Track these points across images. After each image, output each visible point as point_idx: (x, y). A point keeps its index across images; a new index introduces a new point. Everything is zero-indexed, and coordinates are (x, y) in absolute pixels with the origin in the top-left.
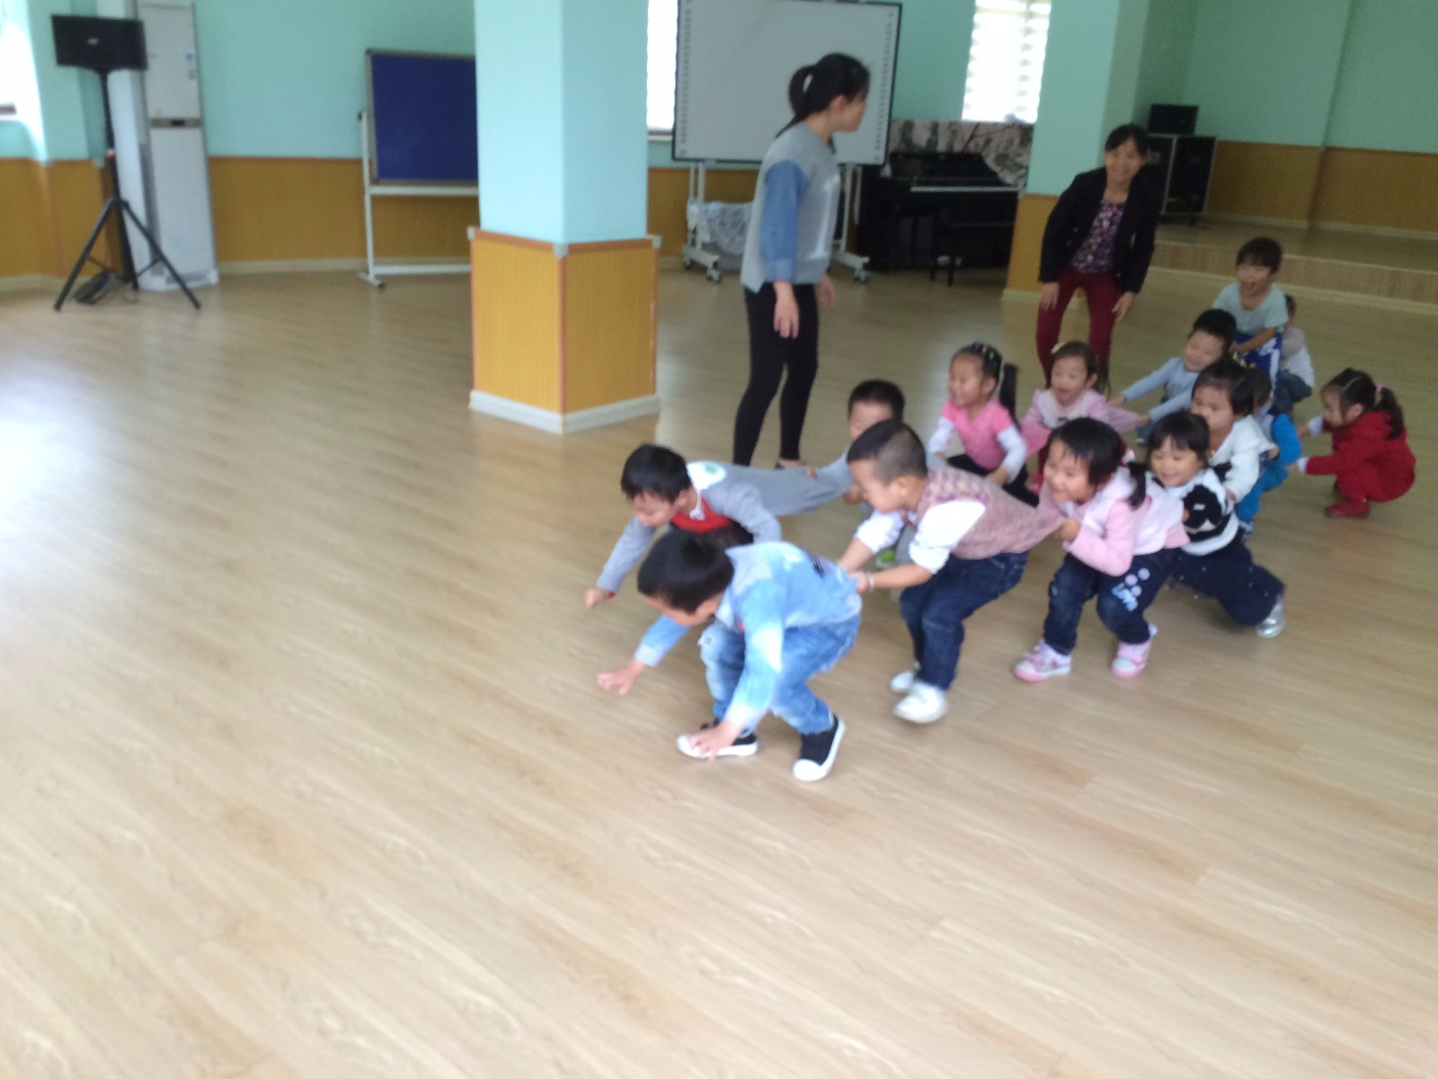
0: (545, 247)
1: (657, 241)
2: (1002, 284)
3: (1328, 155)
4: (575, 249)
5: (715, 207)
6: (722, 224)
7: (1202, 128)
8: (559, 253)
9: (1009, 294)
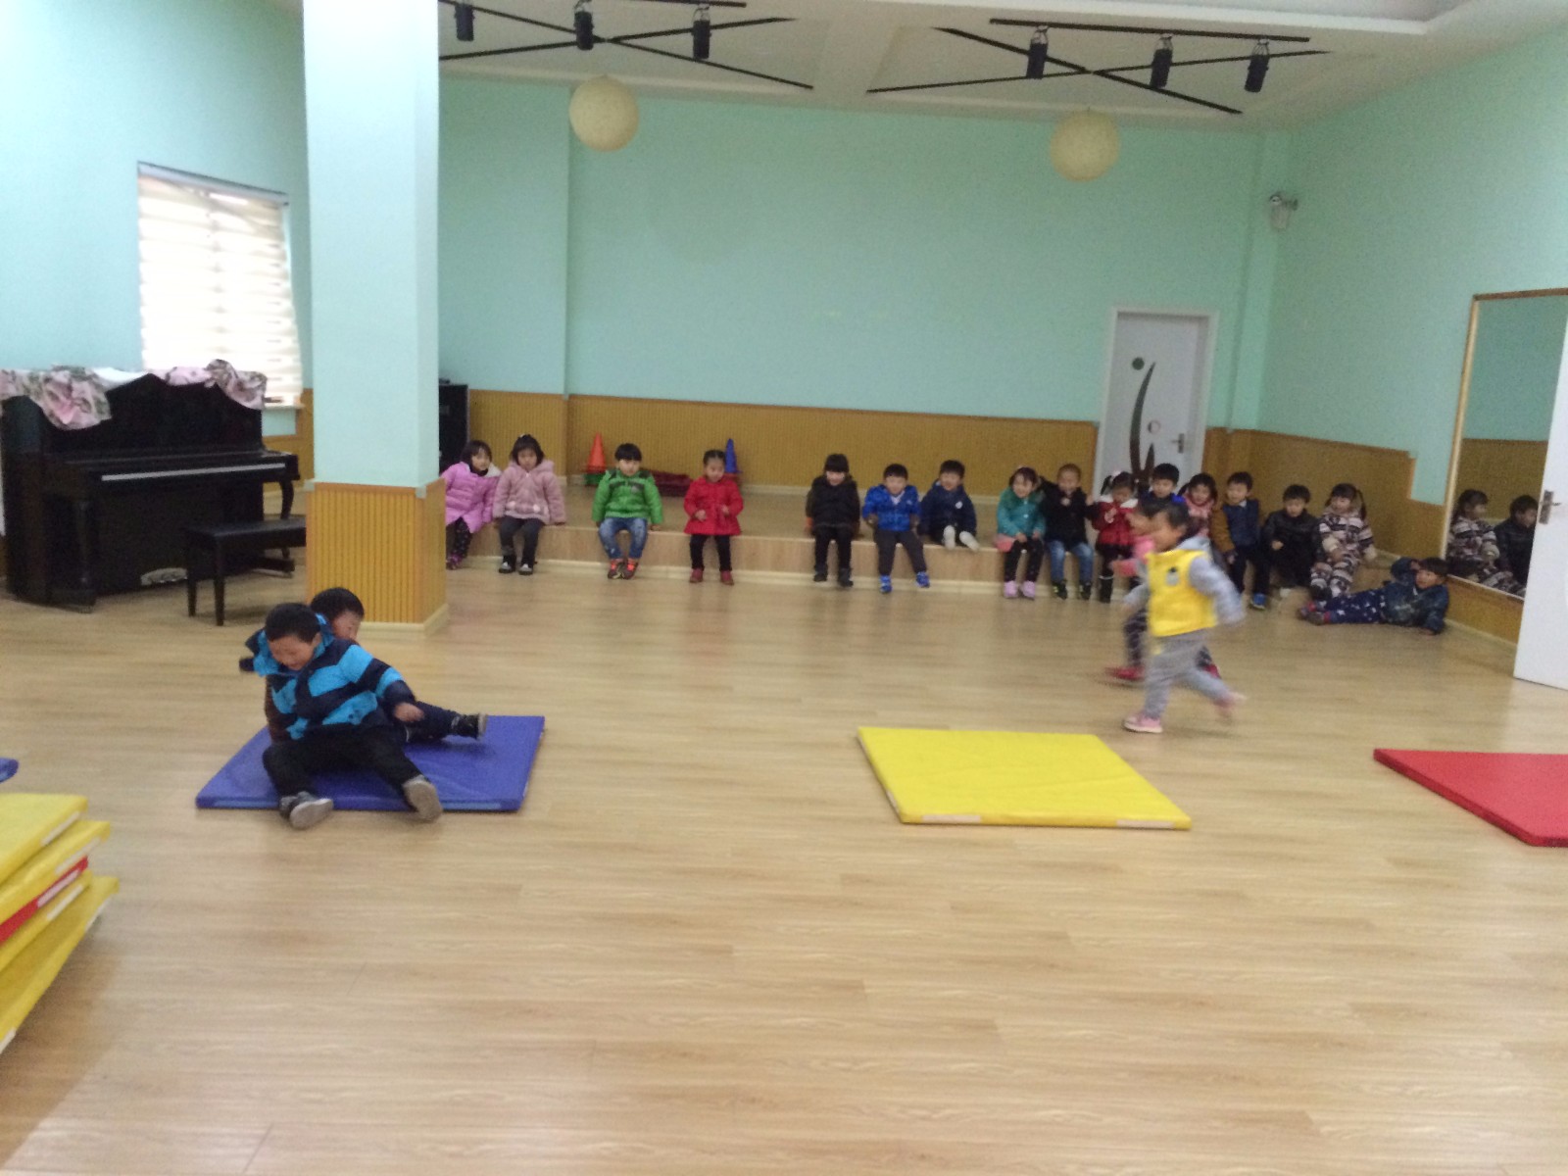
3: (573, 403)
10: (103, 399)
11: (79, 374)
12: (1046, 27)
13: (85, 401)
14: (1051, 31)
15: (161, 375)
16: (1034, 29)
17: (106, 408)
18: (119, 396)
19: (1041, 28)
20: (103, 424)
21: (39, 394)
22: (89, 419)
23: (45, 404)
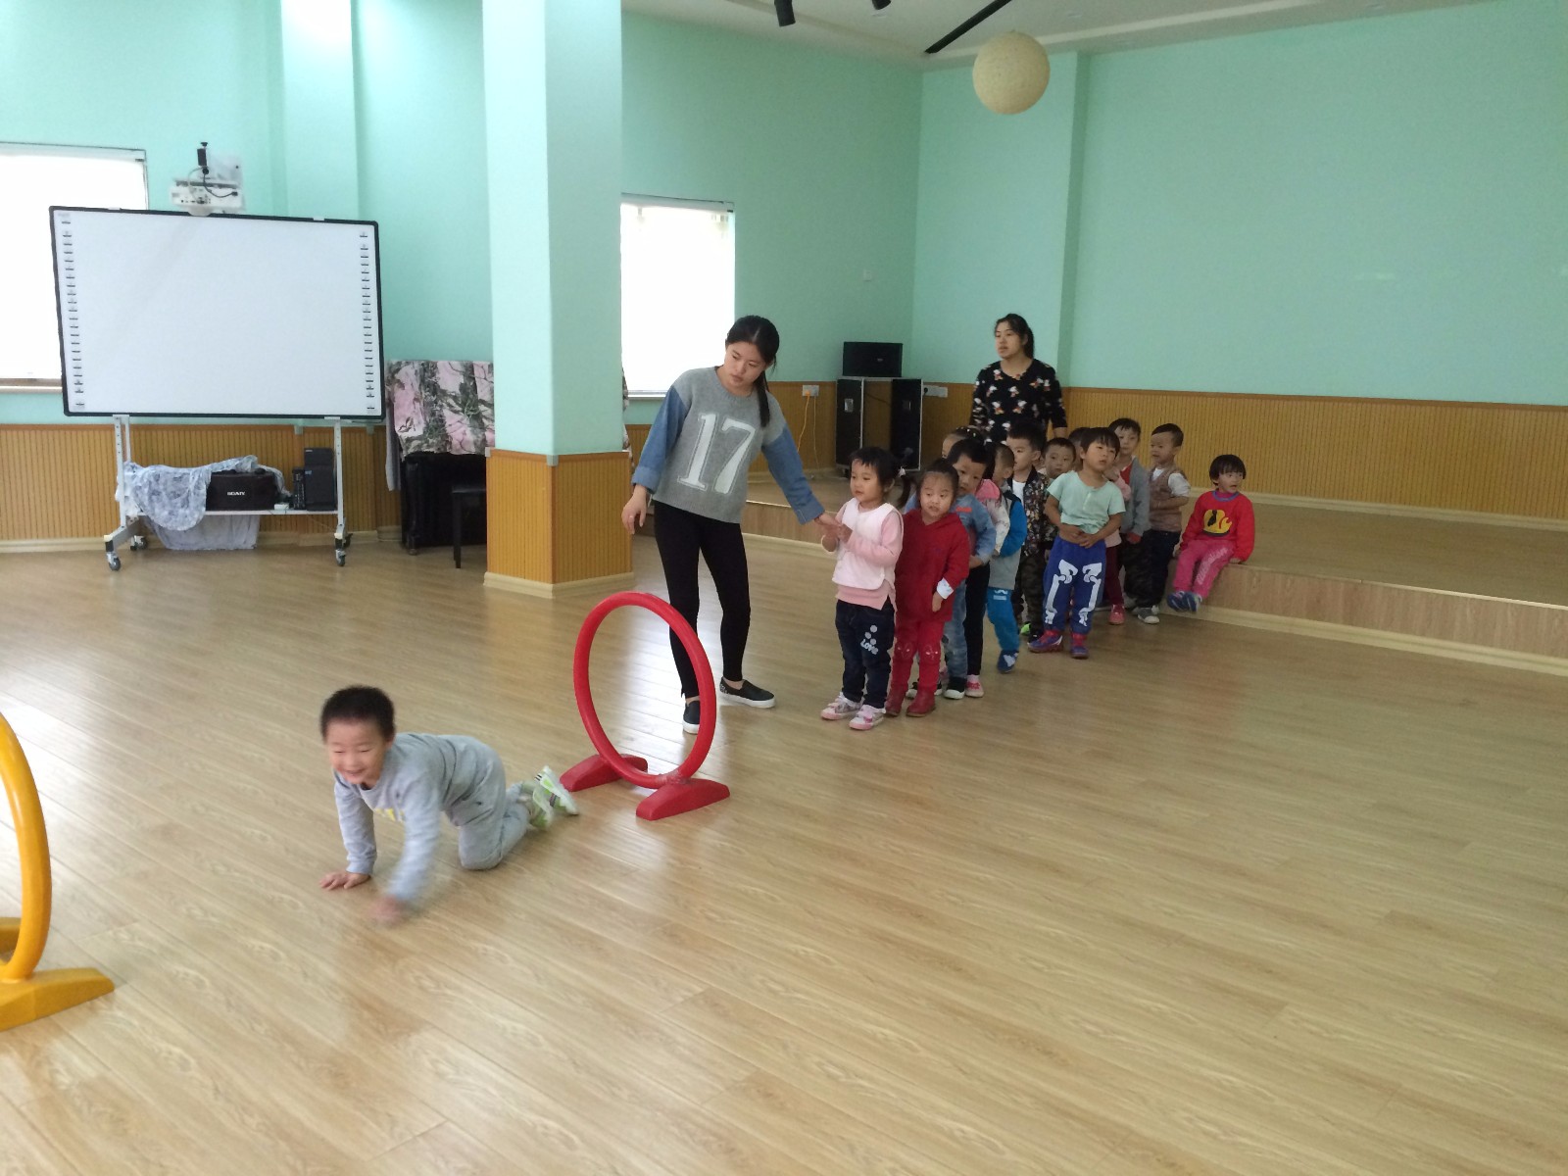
5: (145, 472)
6: (154, 493)
7: (909, 371)
9: (492, 578)
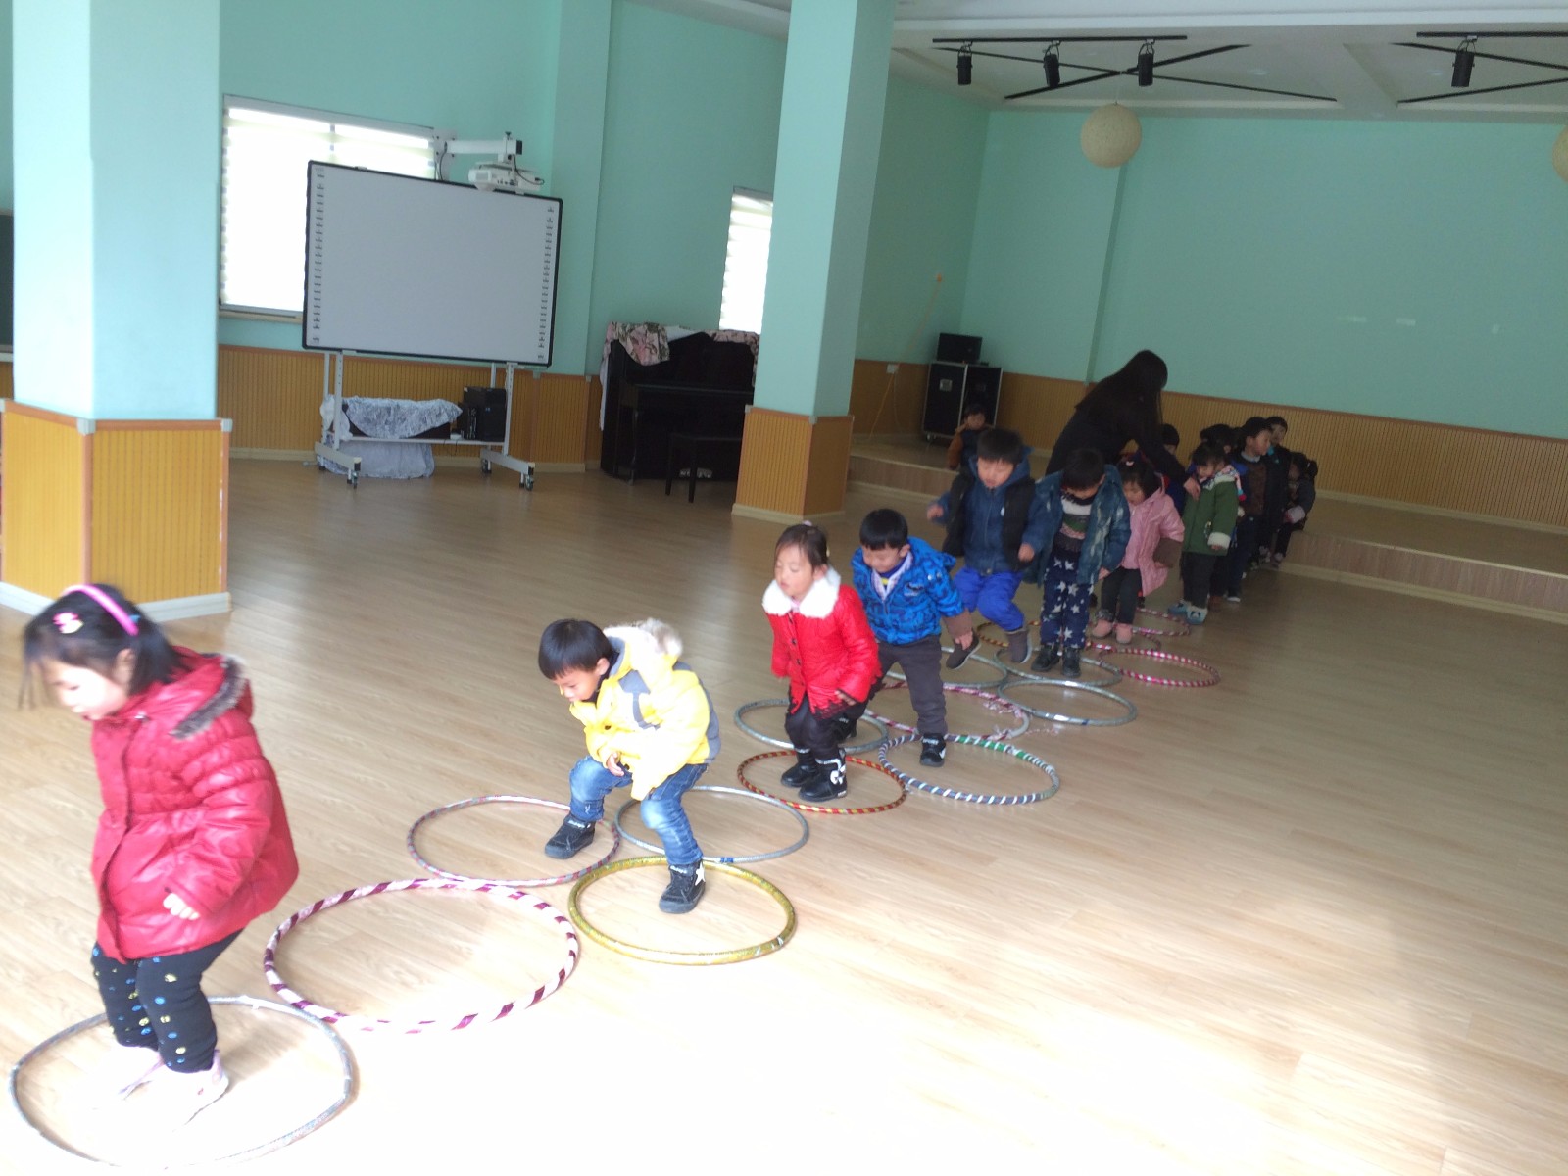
0: (69, 422)
1: (226, 425)
2: (731, 498)
4: (102, 426)
7: (987, 358)
8: (83, 430)
9: (738, 509)
10: (667, 346)
11: (652, 327)
12: (1475, 37)
13: (654, 347)
14: (1481, 40)
15: (710, 333)
16: (1463, 39)
17: (668, 352)
18: (677, 345)
19: (1470, 38)
20: (662, 363)
21: (625, 339)
22: (655, 359)
23: (629, 347)
